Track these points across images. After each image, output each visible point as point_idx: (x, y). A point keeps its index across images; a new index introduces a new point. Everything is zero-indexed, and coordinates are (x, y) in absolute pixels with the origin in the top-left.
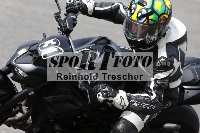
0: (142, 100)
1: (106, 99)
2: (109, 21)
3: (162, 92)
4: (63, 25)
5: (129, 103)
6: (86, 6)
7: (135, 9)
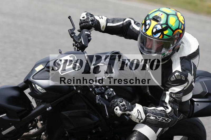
0: (158, 114)
1: (123, 113)
2: (121, 36)
3: (177, 105)
4: (78, 41)
5: (146, 116)
6: (98, 22)
7: (149, 25)
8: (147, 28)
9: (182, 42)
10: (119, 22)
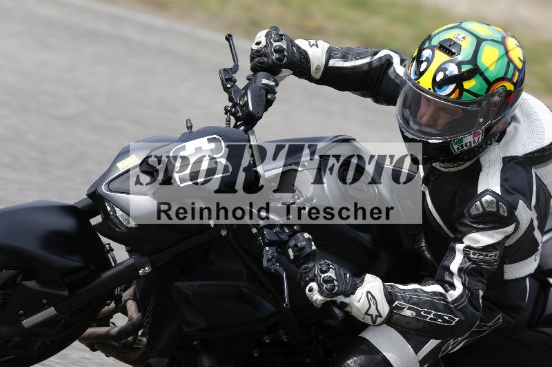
1: (329, 299)
4: (240, 101)
8: (422, 70)
9: (514, 118)
10: (361, 58)
